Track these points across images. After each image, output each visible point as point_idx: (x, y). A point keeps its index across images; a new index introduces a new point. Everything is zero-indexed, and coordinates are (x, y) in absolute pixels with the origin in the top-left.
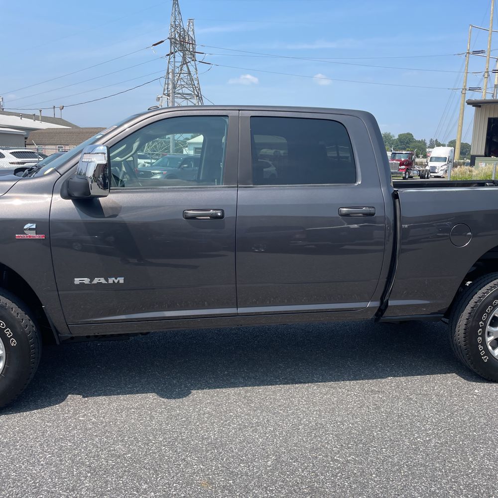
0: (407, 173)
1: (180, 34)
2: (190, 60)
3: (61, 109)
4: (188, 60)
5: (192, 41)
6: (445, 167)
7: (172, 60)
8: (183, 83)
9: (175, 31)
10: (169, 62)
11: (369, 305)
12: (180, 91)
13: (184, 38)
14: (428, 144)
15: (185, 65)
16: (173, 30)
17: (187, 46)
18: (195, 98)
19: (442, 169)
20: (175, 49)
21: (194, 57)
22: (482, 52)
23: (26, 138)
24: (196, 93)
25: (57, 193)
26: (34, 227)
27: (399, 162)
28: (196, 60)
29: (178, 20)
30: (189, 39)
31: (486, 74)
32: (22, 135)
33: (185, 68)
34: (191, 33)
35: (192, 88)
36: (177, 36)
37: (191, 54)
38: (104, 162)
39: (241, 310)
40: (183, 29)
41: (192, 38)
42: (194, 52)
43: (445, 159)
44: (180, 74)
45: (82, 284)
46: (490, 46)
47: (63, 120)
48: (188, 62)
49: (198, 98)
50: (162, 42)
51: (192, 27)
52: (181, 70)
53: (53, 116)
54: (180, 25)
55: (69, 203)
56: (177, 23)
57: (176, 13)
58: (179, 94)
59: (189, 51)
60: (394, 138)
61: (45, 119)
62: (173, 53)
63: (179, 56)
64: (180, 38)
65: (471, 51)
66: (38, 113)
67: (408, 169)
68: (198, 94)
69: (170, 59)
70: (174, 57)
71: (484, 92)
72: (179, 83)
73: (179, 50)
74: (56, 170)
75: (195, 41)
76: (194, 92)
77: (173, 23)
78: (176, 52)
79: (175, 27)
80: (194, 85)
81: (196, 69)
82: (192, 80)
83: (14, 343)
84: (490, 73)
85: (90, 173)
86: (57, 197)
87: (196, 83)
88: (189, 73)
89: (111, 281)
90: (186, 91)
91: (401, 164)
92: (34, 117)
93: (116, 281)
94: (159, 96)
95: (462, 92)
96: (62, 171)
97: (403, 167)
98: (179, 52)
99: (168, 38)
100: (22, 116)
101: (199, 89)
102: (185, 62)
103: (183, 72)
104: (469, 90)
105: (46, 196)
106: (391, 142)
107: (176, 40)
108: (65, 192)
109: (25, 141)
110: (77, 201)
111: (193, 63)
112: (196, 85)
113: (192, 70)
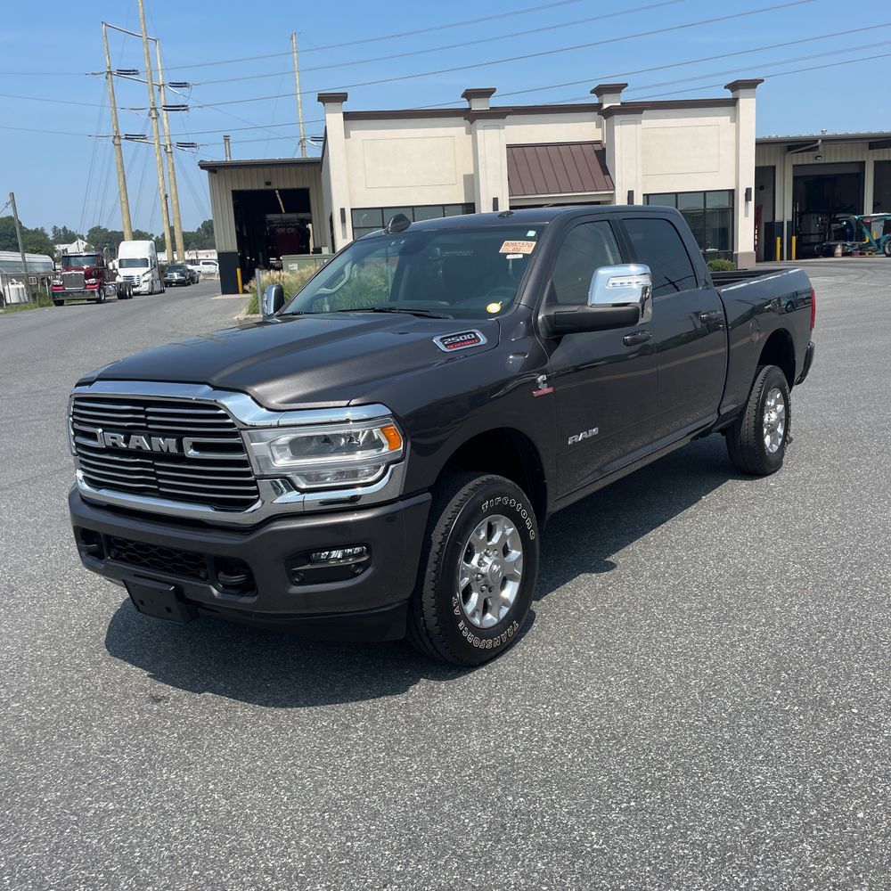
0: (102, 291)
6: (149, 275)
14: (51, 236)
19: (144, 279)
22: (135, 72)
27: (82, 272)
31: (153, 112)
43: (144, 262)
46: (150, 64)
65: (114, 69)
67: (100, 283)
71: (156, 142)
84: (160, 111)
91: (88, 276)
95: (113, 142)
97: (92, 280)
104: (126, 138)
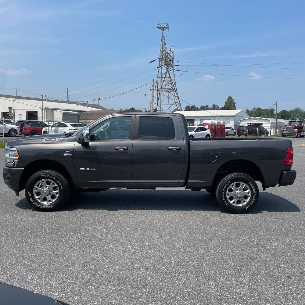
1: (165, 56)
2: (171, 69)
3: (98, 100)
4: (169, 69)
5: (172, 59)
7: (160, 70)
8: (166, 83)
9: (162, 54)
10: (158, 71)
11: (180, 181)
12: (165, 88)
13: (167, 57)
15: (168, 73)
16: (161, 53)
17: (169, 62)
18: (173, 91)
20: (162, 64)
21: (173, 68)
23: (79, 116)
24: (173, 88)
25: (76, 142)
26: (69, 152)
27: (293, 127)
28: (174, 70)
29: (164, 48)
30: (170, 58)
32: (77, 115)
33: (167, 74)
34: (171, 54)
35: (171, 86)
36: (163, 57)
37: (172, 66)
38: (88, 132)
39: (134, 181)
40: (167, 52)
41: (172, 57)
42: (173, 65)
44: (165, 78)
45: (83, 170)
47: (99, 105)
48: (170, 71)
49: (174, 91)
50: (155, 60)
51: (172, 51)
52: (165, 75)
53: (94, 104)
54: (165, 50)
55: (80, 145)
56: (163, 49)
57: (163, 44)
58: (164, 89)
59: (170, 65)
60: (302, 111)
61: (90, 106)
62: (161, 66)
63: (164, 68)
64: (165, 58)
66: (86, 103)
67: (299, 131)
68: (175, 88)
69: (159, 70)
70: (162, 69)
72: (164, 83)
73: (164, 64)
74: (77, 135)
75: (174, 59)
76: (172, 88)
77: (161, 50)
78: (163, 65)
79: (162, 51)
80: (173, 84)
81: (174, 74)
82: (171, 81)
83: (62, 188)
85: (85, 135)
86: (76, 143)
87: (174, 82)
88: (170, 77)
89: (91, 169)
90: (168, 87)
92: (84, 105)
93: (93, 170)
94: (146, 94)
96: (78, 135)
97: (296, 130)
98: (165, 66)
99: (158, 58)
100: (78, 104)
101: (176, 86)
102: (167, 71)
103: (166, 76)
105: (73, 142)
106: (300, 114)
107: (163, 59)
108: (79, 141)
109: (79, 118)
110: (82, 144)
111: (172, 71)
112: (174, 83)
113: (172, 75)
